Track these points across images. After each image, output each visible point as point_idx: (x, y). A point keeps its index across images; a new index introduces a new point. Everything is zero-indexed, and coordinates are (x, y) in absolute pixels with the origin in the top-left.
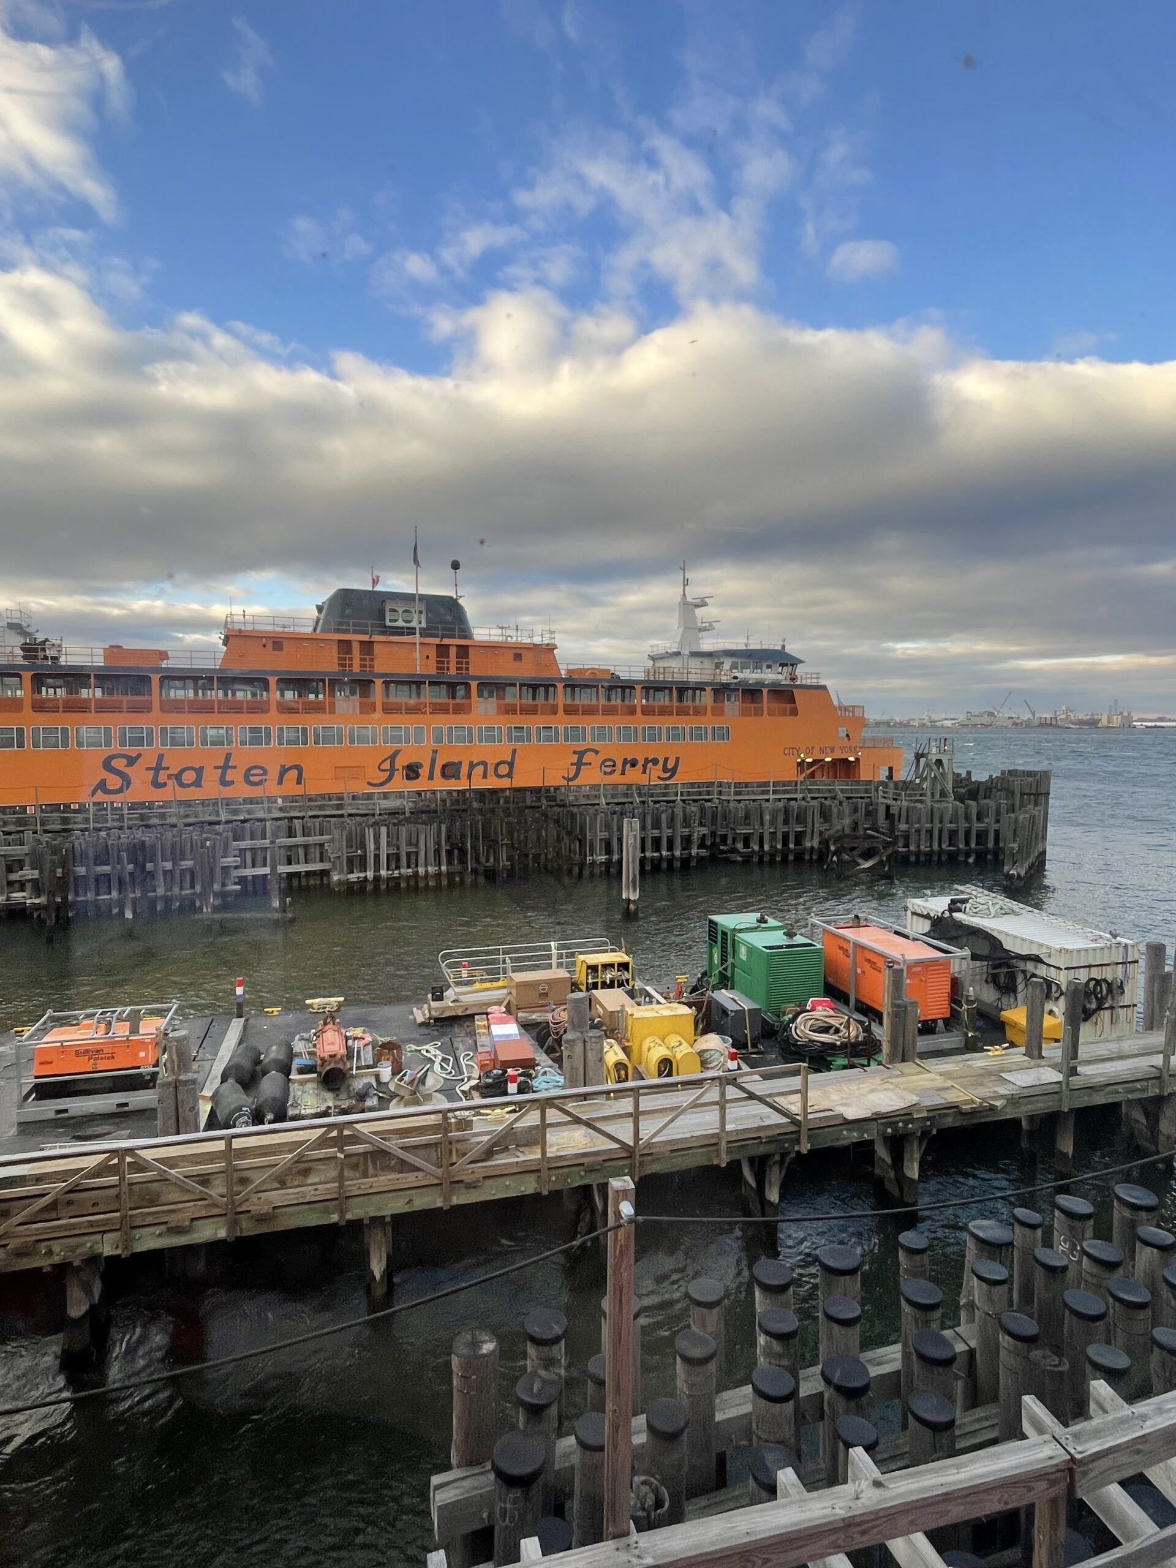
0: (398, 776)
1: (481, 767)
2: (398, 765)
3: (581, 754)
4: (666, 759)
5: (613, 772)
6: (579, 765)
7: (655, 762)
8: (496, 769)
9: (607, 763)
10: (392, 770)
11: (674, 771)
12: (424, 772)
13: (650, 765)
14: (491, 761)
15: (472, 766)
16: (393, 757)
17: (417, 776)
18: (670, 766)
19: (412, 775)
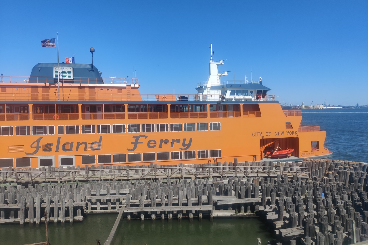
0: (41, 149)
1: (83, 145)
2: (41, 145)
3: (137, 138)
4: (185, 140)
5: (154, 146)
6: (136, 143)
7: (178, 141)
8: (91, 146)
9: (151, 142)
10: (38, 147)
11: (189, 145)
12: (54, 148)
13: (175, 143)
14: (89, 142)
15: (79, 144)
16: (38, 141)
17: (50, 150)
18: (187, 142)
19: (48, 149)
